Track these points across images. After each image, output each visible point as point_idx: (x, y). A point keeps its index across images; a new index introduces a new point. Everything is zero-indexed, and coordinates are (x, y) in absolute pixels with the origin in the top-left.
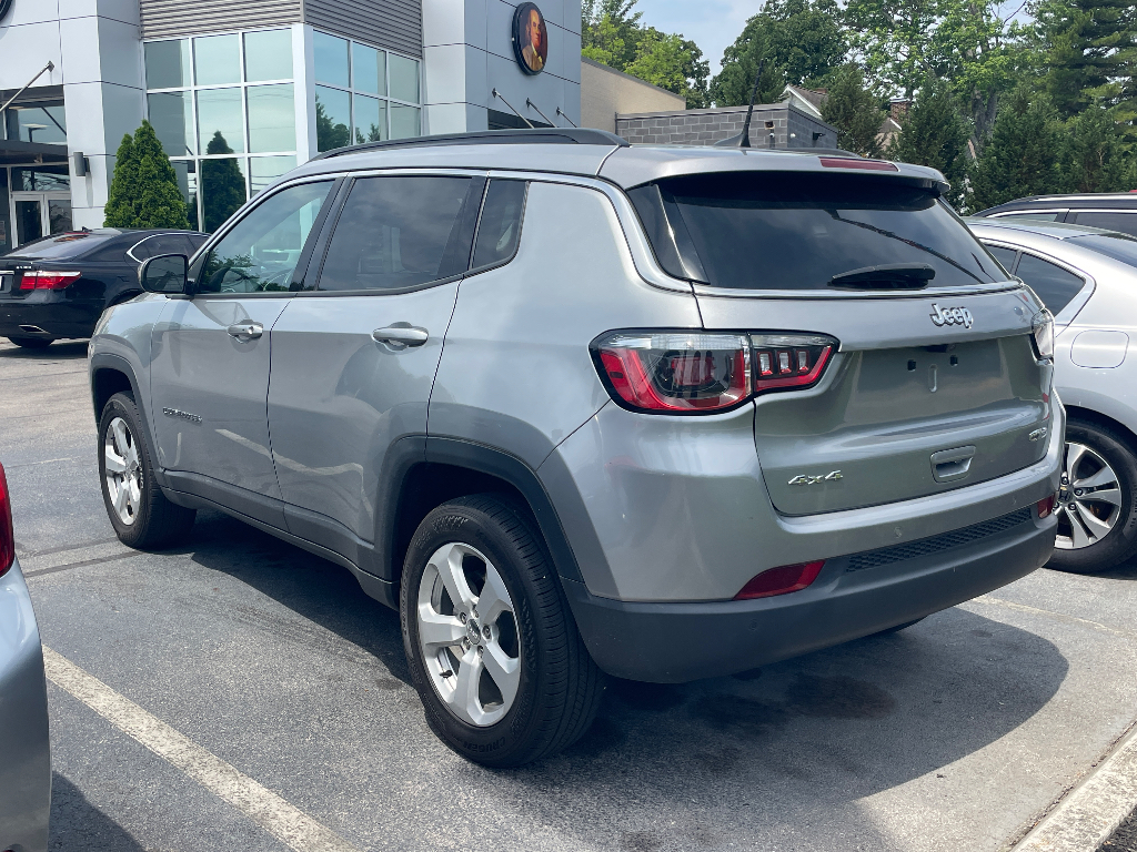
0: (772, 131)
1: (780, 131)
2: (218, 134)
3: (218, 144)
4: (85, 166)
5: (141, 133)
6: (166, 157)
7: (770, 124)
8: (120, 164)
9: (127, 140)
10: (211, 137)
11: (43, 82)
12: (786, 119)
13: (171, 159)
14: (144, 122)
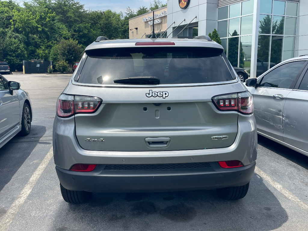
2: (235, 31)
3: (235, 33)
5: (214, 32)
6: (219, 38)
9: (209, 34)
10: (233, 32)
11: (194, 21)
13: (221, 38)
14: (215, 29)
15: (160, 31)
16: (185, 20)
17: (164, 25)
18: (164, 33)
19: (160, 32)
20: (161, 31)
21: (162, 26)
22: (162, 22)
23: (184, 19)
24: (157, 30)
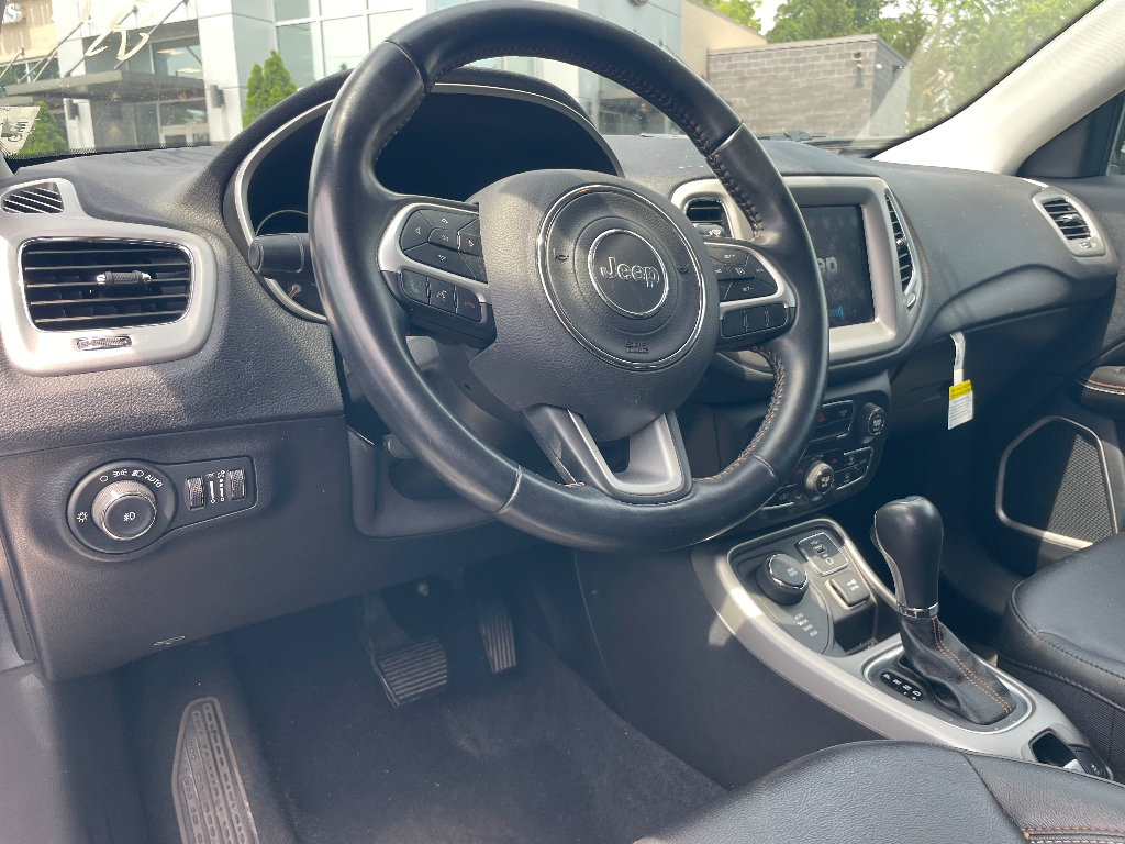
0: (859, 62)
1: (867, 61)
4: (220, 98)
5: (270, 64)
7: (858, 55)
8: (251, 94)
9: (257, 70)
11: (181, 16)
12: (874, 50)
14: (273, 53)
15: (23, 54)
16: (135, 11)
17: (36, 33)
18: (46, 61)
19: (20, 57)
20: (28, 54)
21: (27, 36)
22: (24, 19)
23: (132, 8)
24: (9, 52)
